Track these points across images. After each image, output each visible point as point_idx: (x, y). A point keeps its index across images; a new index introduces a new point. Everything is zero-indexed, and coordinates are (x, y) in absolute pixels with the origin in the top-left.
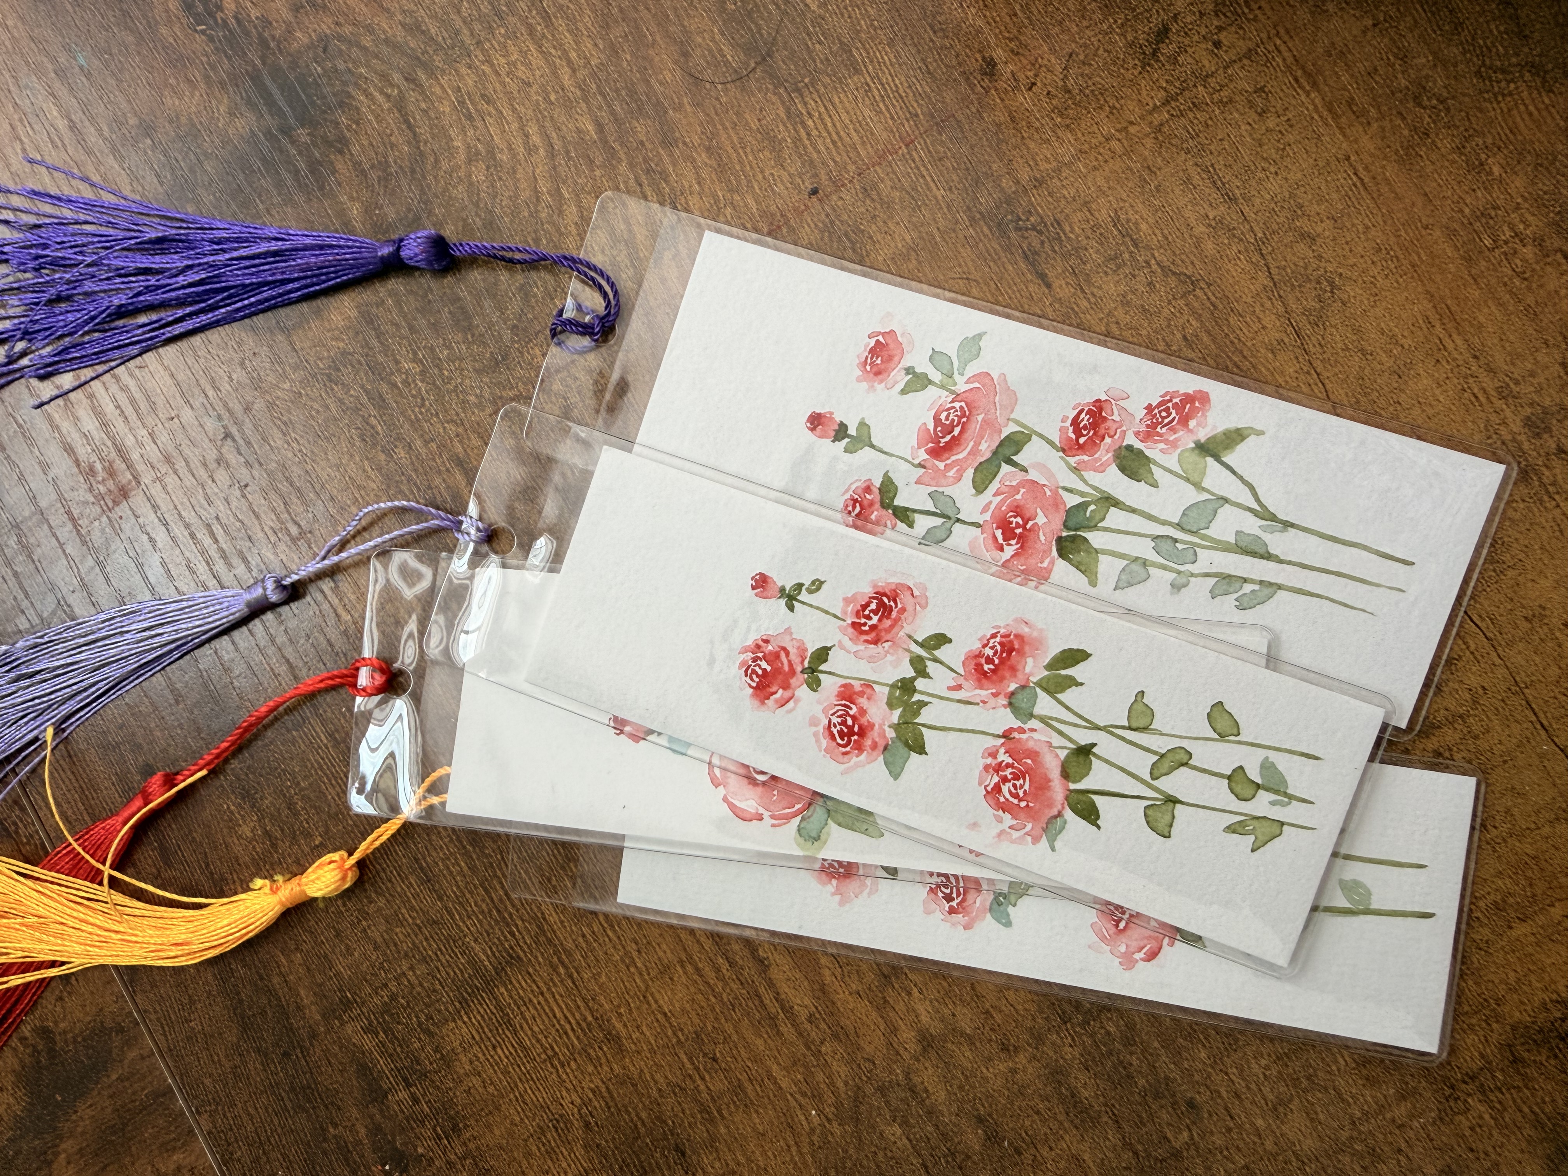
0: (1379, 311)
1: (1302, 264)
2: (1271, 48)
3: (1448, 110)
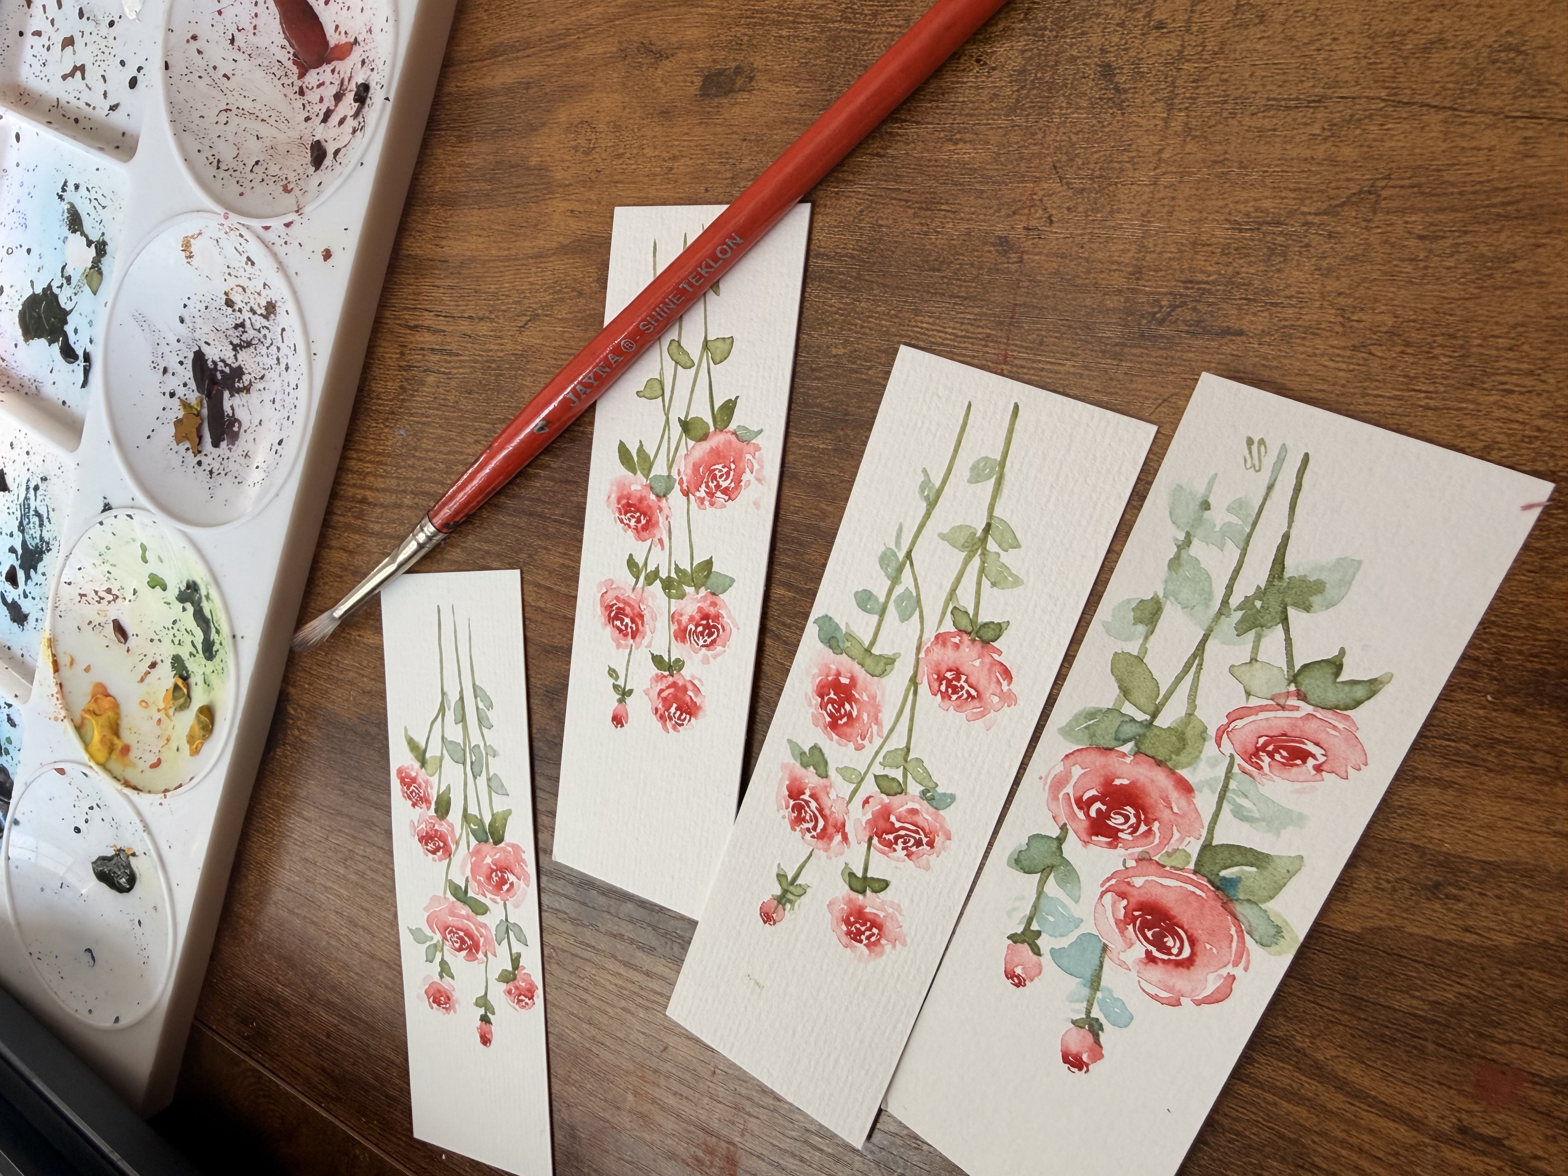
1: (1456, 68)
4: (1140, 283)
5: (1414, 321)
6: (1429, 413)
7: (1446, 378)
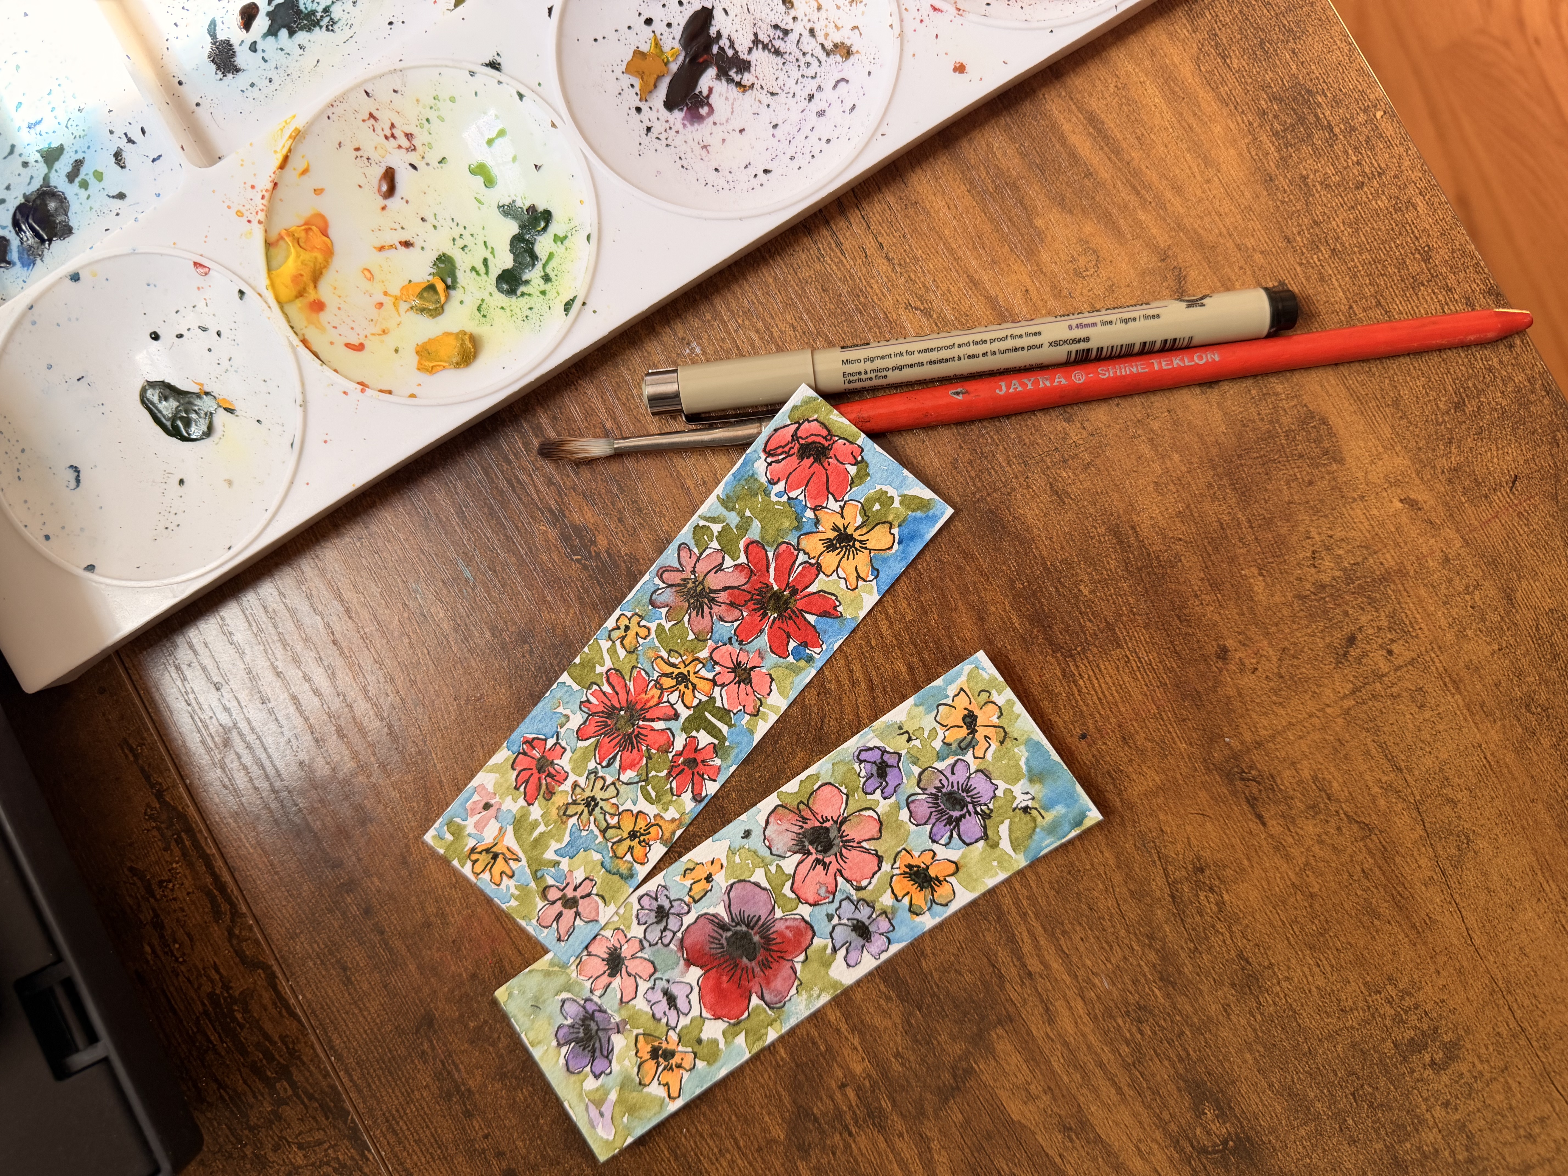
0: (1500, 861)
1: (1447, 821)
2: (1428, 659)
3: (1548, 717)
4: (1255, 751)
5: (1323, 900)
6: (1286, 942)
7: (1307, 935)
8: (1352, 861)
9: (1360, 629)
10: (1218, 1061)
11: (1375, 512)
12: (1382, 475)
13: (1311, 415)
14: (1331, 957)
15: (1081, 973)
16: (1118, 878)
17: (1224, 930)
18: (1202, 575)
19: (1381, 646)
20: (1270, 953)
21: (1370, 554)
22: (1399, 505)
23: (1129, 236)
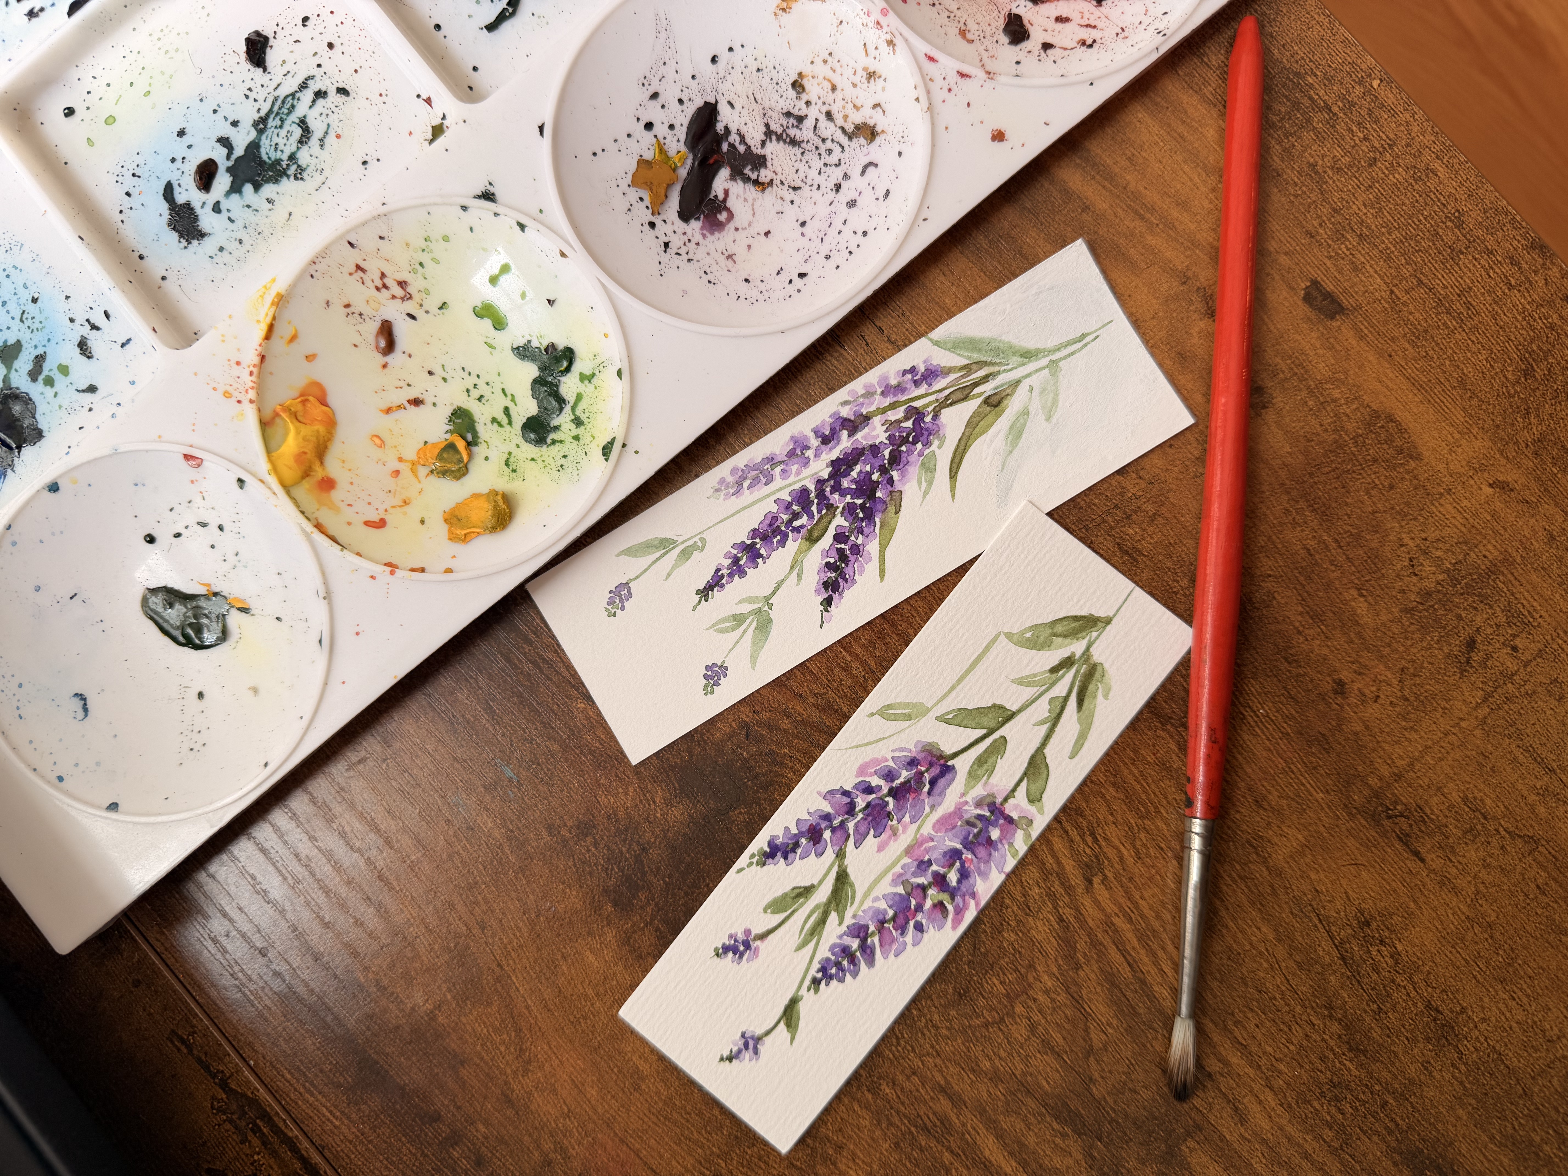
4: (1396, 785)
5: (1503, 927)
6: (1474, 981)
7: (1494, 969)
8: (1524, 879)
9: (1478, 630)
10: (1430, 1124)
11: (1466, 503)
12: (1464, 463)
13: (1376, 415)
14: (1525, 986)
15: (1263, 1061)
16: (1281, 951)
17: (1405, 982)
18: (1300, 609)
19: (1503, 644)
20: (1460, 996)
21: (1470, 549)
22: (1490, 490)
23: (1143, 265)
